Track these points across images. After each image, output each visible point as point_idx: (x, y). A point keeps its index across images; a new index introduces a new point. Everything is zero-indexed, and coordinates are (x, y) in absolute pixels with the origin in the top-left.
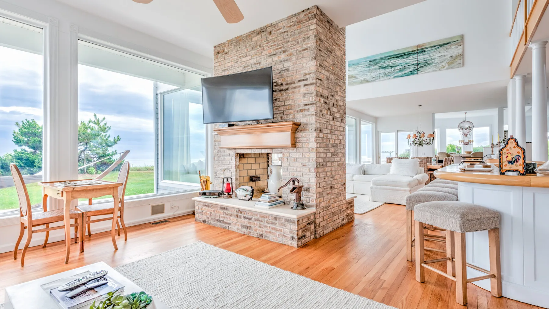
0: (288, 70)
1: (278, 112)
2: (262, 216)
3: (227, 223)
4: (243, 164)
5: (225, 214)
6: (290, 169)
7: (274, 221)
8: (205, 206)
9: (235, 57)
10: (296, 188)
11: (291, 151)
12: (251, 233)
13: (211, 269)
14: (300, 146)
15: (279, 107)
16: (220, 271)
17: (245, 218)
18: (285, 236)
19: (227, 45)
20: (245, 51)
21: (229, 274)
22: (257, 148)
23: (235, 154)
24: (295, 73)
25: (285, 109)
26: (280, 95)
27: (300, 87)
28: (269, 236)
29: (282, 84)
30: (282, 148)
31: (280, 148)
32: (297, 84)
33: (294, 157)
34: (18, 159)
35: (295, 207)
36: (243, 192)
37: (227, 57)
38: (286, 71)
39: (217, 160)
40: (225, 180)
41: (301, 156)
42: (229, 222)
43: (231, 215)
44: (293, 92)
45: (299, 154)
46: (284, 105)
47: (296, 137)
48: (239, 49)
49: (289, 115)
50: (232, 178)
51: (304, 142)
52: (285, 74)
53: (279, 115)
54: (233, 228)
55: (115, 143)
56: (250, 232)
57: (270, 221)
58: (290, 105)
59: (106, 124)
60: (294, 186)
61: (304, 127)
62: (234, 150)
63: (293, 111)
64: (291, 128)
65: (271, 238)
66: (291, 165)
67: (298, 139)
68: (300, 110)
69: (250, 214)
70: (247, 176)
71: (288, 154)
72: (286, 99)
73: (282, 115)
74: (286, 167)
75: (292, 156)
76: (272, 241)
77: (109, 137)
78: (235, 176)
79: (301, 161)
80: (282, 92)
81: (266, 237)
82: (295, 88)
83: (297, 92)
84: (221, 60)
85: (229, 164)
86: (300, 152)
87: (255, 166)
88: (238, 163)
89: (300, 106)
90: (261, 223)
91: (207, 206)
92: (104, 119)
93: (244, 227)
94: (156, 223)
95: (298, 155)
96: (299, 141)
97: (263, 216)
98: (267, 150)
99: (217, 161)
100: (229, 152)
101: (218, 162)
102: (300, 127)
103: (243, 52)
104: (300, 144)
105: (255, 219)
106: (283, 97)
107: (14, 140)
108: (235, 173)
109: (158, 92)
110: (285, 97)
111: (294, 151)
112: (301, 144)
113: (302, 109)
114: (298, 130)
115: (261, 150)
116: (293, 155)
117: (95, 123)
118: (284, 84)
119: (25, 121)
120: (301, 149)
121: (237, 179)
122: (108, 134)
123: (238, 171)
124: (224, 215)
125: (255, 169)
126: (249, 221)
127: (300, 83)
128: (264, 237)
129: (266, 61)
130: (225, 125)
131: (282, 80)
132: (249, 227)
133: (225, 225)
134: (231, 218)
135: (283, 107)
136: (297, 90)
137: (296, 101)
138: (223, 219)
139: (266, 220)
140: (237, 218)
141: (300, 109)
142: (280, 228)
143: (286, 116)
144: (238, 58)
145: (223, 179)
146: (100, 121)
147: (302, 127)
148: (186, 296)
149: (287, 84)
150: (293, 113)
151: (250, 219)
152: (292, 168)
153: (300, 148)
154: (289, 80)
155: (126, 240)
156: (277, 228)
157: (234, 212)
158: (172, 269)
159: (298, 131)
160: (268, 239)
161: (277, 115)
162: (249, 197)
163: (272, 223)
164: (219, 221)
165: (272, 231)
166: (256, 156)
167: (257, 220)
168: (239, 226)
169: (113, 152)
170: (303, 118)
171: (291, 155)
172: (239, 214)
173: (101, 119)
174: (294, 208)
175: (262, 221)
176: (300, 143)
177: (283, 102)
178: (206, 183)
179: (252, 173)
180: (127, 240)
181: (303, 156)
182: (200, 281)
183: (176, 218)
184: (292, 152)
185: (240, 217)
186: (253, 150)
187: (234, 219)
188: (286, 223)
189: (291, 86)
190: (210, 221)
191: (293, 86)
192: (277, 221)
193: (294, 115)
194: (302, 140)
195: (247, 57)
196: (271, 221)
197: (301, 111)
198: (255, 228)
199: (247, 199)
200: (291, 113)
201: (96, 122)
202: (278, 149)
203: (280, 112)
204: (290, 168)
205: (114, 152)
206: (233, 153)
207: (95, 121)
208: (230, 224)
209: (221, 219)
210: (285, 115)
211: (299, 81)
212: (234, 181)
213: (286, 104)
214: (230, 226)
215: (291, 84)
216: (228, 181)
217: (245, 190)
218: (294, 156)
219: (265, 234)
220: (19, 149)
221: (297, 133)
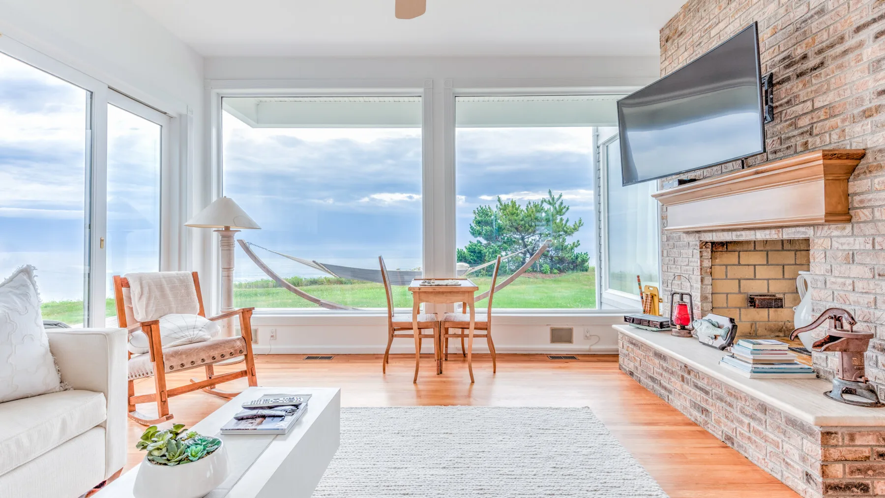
0: (821, 12)
1: (796, 132)
2: (731, 394)
3: (665, 388)
4: (726, 266)
5: (663, 368)
6: (834, 283)
7: (759, 415)
8: (632, 343)
9: (697, 35)
10: (839, 338)
11: (835, 233)
12: (709, 426)
13: (554, 466)
14: (863, 218)
15: (798, 117)
16: (567, 477)
17: (696, 386)
18: (787, 463)
19: (681, 16)
20: (717, 11)
21: (577, 492)
22: (744, 229)
23: (698, 243)
24: (842, 13)
25: (815, 120)
26: (801, 86)
27: (861, 45)
28: (747, 447)
29: (805, 57)
30: (809, 225)
31: (803, 226)
32: (849, 43)
33: (844, 250)
34: (472, 252)
35: (837, 393)
36: (707, 327)
37: (682, 41)
38: (816, 17)
39: (668, 256)
40: (677, 298)
41: (869, 246)
42: (668, 386)
43: (672, 373)
44: (840, 67)
45: (862, 240)
46: (813, 110)
47: (850, 192)
48: (704, 14)
49: (827, 135)
50: (693, 294)
51: (877, 204)
52: (814, 26)
53: (798, 139)
54: (677, 403)
55: (575, 229)
56: (706, 423)
57: (749, 410)
58: (830, 107)
59: (562, 203)
60: (835, 332)
61: (878, 158)
62: (697, 235)
63: (838, 120)
64: (822, 168)
65: (754, 454)
66: (836, 273)
67: (857, 198)
68: (864, 112)
69: (706, 381)
70: (740, 292)
71: (827, 243)
72: (816, 91)
73: (807, 137)
74: (822, 278)
75: (840, 247)
76: (755, 462)
77: (567, 221)
78: (699, 291)
79: (868, 260)
80: (806, 78)
81: (740, 446)
82: (845, 53)
83: (853, 64)
84: (673, 51)
85: (688, 265)
86: (865, 236)
87: (762, 272)
88: (707, 263)
89: (862, 100)
90: (729, 409)
91: (634, 344)
92: (561, 196)
93: (696, 406)
94: (555, 358)
95: (858, 244)
96: (861, 201)
97: (735, 394)
98: (767, 232)
99: (668, 258)
100: (686, 239)
101: (669, 260)
102: (863, 162)
103: (712, 17)
104: (865, 211)
105: (716, 394)
106: (809, 90)
107: (471, 231)
108: (699, 285)
109: (600, 142)
110: (813, 88)
111: (845, 234)
112: (867, 212)
113: (870, 109)
114: (856, 172)
115: (752, 232)
116: (842, 244)
117: (550, 204)
118: (810, 55)
119: (479, 209)
120: (870, 225)
121: (704, 298)
122: (565, 217)
123: (708, 280)
124: (661, 371)
125: (768, 280)
126: (703, 395)
127: (860, 33)
128: (735, 445)
129: (764, 13)
130: (673, 183)
131: (804, 46)
132: (704, 411)
133: (663, 391)
134: (673, 379)
135: (809, 117)
136: (851, 56)
137: (849, 91)
138: (658, 377)
139: (740, 404)
140: (682, 383)
141: (864, 108)
142: (775, 438)
143: (818, 139)
144: (703, 34)
145: (673, 295)
146: (555, 199)
147: (871, 160)
148: (474, 492)
149: (820, 52)
150: (840, 124)
151: (707, 393)
152: (840, 280)
153: (865, 222)
154: (824, 38)
155: (494, 372)
156: (767, 433)
157: (677, 368)
158: (501, 438)
159: (859, 175)
160: (746, 455)
161: (793, 140)
162: (721, 342)
163: (752, 417)
164: (653, 379)
165: (754, 437)
166: (768, 248)
167: (721, 399)
168: (686, 400)
169: (574, 244)
170: (873, 133)
171: (835, 245)
172: (686, 375)
173: (556, 197)
174: (831, 395)
175: (730, 405)
176: (864, 208)
177: (809, 104)
178: (650, 300)
179: (758, 288)
180: (496, 373)
181: (877, 247)
182: (518, 477)
183: (594, 355)
184: (838, 237)
185: (688, 383)
186: (734, 233)
187: (675, 384)
188: (790, 429)
189: (830, 54)
190: (639, 376)
191: (839, 49)
192: (767, 417)
193: (843, 131)
194: (870, 200)
195: (720, 24)
196: (751, 411)
197: (867, 114)
198: (717, 418)
199: (718, 347)
200: (833, 128)
201: (551, 201)
202: (798, 229)
203: (801, 131)
204: (833, 280)
205: (576, 244)
206: (694, 240)
207: (549, 201)
208: (670, 392)
209: (655, 376)
210: (817, 135)
211: (858, 30)
212: (697, 301)
213: (817, 104)
214: (670, 397)
215: (832, 47)
216: (682, 299)
217: (713, 325)
218: (846, 247)
219: (738, 439)
220: (475, 240)
221: (855, 180)
